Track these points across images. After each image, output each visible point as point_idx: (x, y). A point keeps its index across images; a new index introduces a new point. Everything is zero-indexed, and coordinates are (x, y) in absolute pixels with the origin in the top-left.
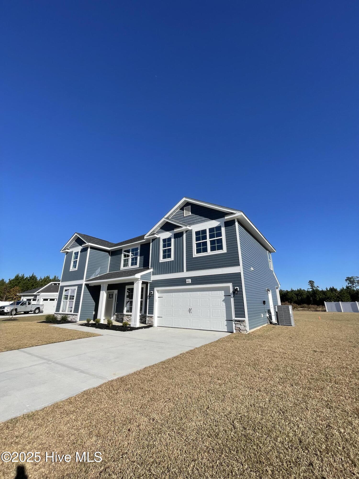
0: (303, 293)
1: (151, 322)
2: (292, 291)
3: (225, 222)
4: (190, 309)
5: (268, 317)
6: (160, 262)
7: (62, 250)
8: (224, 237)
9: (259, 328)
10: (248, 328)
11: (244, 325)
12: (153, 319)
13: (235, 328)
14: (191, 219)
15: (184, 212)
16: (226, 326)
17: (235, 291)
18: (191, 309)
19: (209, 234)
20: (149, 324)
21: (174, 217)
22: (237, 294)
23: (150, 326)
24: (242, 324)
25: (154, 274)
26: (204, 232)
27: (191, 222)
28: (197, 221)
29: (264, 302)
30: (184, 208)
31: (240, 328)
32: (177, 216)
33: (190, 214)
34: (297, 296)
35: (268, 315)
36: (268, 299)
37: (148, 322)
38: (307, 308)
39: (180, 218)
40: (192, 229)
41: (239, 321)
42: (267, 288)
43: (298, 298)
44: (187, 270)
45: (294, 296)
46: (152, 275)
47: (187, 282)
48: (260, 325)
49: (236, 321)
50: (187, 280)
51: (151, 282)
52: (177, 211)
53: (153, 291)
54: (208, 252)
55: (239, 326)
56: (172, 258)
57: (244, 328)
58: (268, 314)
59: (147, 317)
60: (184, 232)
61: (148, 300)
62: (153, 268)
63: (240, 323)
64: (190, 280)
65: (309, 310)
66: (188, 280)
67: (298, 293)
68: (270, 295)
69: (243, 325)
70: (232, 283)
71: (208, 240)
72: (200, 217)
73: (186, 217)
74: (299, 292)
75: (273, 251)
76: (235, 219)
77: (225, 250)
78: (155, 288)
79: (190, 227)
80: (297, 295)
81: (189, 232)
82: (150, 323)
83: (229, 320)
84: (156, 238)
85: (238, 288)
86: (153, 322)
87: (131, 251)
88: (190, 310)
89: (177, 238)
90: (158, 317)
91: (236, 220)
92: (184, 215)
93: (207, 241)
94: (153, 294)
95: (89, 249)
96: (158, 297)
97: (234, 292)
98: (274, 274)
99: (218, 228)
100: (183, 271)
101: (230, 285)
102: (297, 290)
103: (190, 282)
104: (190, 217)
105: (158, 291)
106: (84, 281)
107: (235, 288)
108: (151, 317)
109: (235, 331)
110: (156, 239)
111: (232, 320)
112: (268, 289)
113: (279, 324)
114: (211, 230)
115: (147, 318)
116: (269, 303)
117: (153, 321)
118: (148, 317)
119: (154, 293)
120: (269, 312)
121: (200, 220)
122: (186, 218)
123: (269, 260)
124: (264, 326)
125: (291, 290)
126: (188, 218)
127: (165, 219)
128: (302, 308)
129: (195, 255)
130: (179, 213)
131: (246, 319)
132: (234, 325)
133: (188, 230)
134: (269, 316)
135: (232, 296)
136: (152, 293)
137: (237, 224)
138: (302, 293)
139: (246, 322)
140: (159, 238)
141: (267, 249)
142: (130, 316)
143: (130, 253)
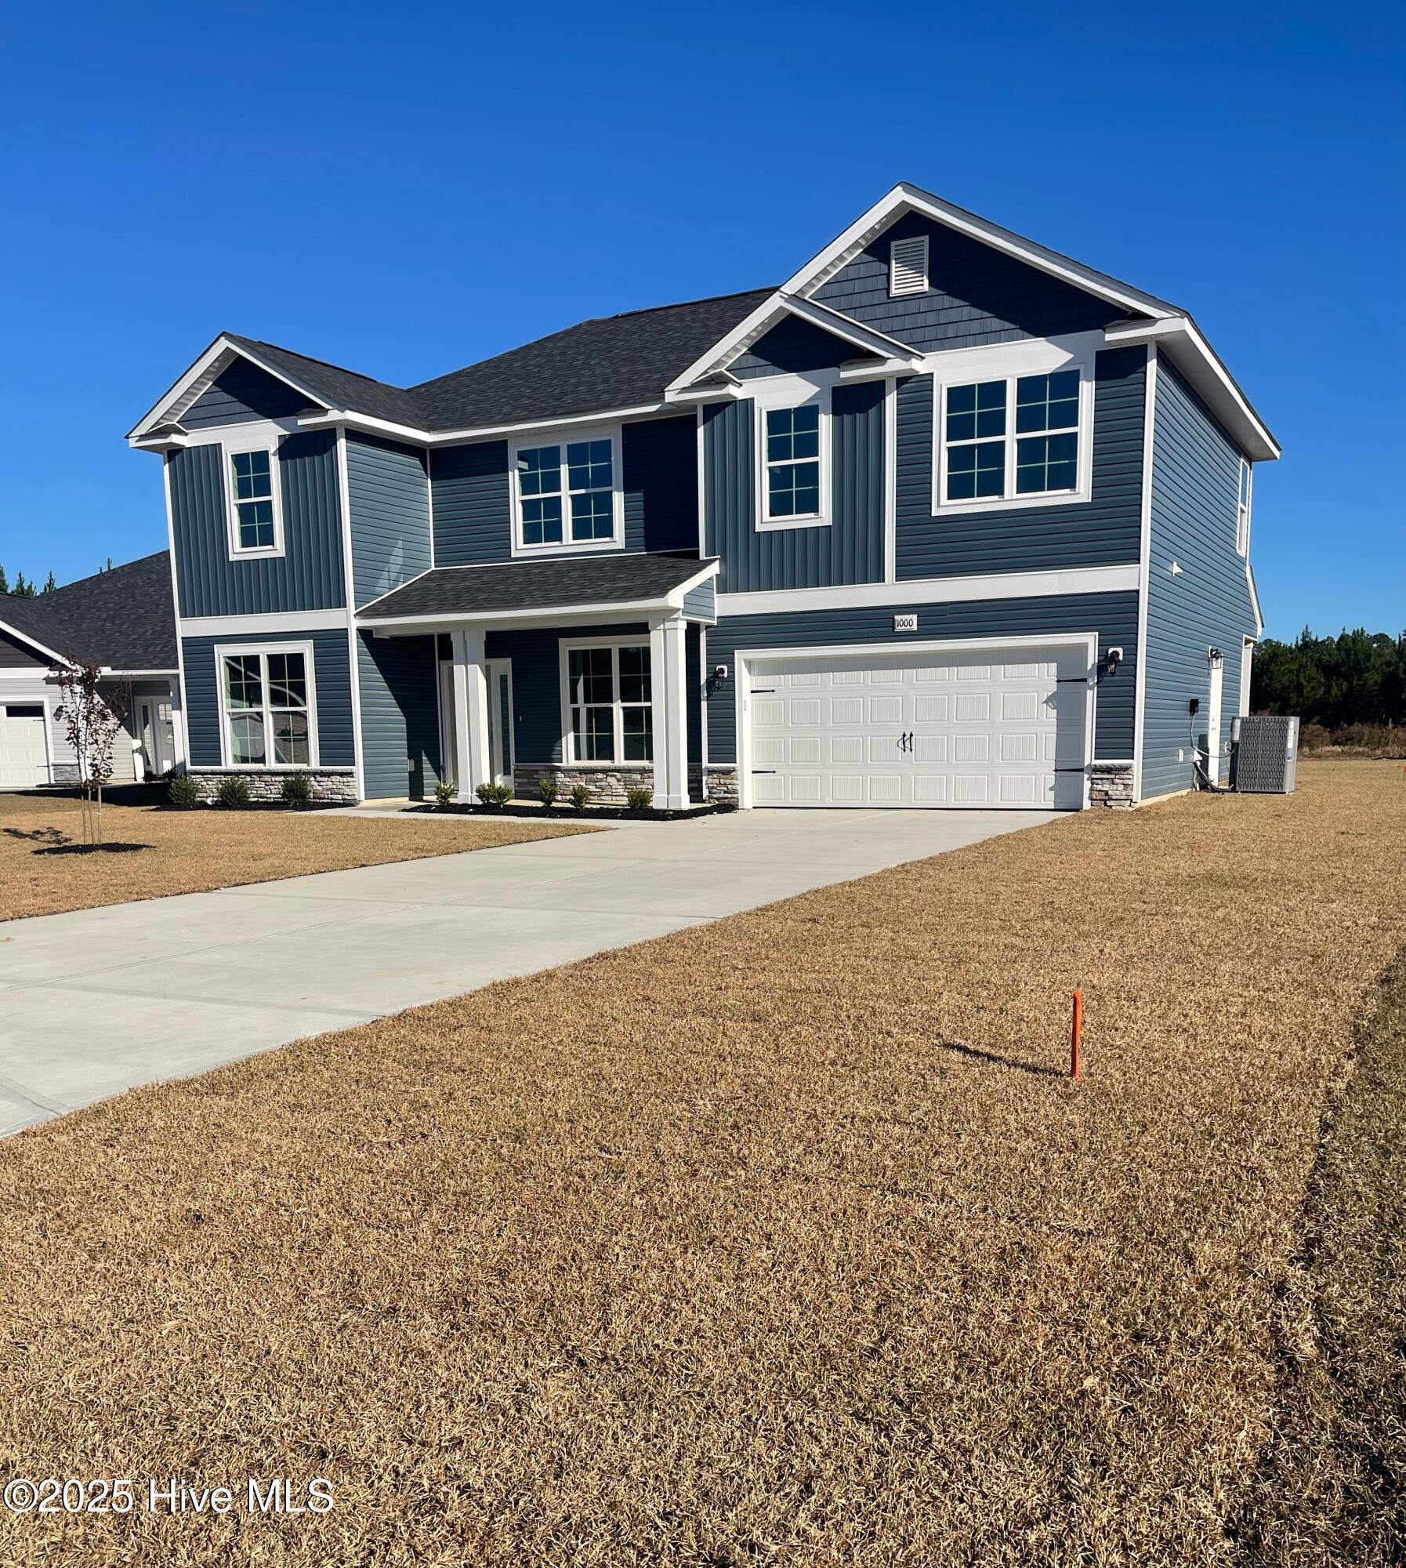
0: (1368, 657)
1: (725, 792)
2: (1307, 645)
3: (1100, 355)
4: (904, 735)
5: (1199, 764)
6: (757, 530)
7: (137, 433)
8: (1085, 429)
9: (1164, 798)
10: (1136, 793)
11: (1126, 782)
12: (735, 782)
13: (1091, 794)
14: (931, 318)
15: (893, 269)
16: (1050, 789)
17: (1106, 662)
18: (911, 735)
19: (1018, 408)
20: (718, 799)
21: (835, 290)
22: (1113, 674)
23: (728, 807)
24: (1117, 781)
25: (725, 585)
26: (995, 391)
27: (929, 333)
28: (963, 328)
29: (1194, 706)
30: (893, 244)
31: (1110, 793)
32: (848, 287)
33: (926, 287)
34: (1328, 677)
35: (1197, 757)
36: (1207, 692)
37: (710, 792)
38: (1367, 744)
39: (866, 299)
40: (932, 374)
41: (1108, 770)
42: (1210, 647)
43: (1328, 692)
44: (901, 576)
45: (1310, 679)
46: (718, 593)
47: (898, 629)
48: (1169, 788)
49: (1096, 769)
50: (897, 617)
51: (715, 622)
52: (850, 259)
53: (731, 663)
54: (1007, 496)
55: (1106, 787)
56: (825, 515)
57: (1124, 793)
58: (1199, 753)
59: (704, 772)
60: (891, 385)
61: (704, 705)
62: (723, 560)
63: (1112, 776)
64: (914, 617)
65: (1378, 752)
66: (904, 617)
67: (1337, 657)
68: (1217, 676)
69: (1121, 781)
70: (1097, 633)
71: (1011, 438)
72: (976, 312)
73: (904, 298)
74: (1348, 651)
75: (1266, 454)
76: (1146, 345)
77: (1083, 491)
78: (736, 651)
79: (923, 358)
80: (1329, 670)
81: (916, 388)
82: (722, 795)
83: (1068, 769)
84: (732, 402)
85: (1120, 650)
86: (735, 792)
87: (564, 454)
88: (906, 740)
89: (848, 413)
90: (754, 772)
91: (1152, 351)
92: (888, 290)
93: (1003, 443)
94: (731, 679)
95: (342, 444)
96: (752, 692)
97: (1101, 669)
98: (1248, 575)
99: (1065, 382)
100: (880, 577)
101: (1090, 640)
102: (1336, 640)
103: (915, 628)
104: (923, 305)
105: (749, 664)
106: (352, 617)
107: (1111, 650)
108: (727, 772)
109: (1087, 804)
110: (728, 404)
111: (1082, 770)
112: (1215, 648)
113: (1234, 790)
114: (1029, 387)
115: (704, 778)
116: (1207, 710)
117: (738, 787)
118: (711, 772)
119: (732, 671)
120: (1203, 743)
121: (975, 327)
122: (900, 308)
123: (1240, 505)
124: (1179, 793)
125: (1300, 637)
126: (913, 306)
127: (786, 301)
128: (1339, 744)
129: (943, 505)
130: (863, 271)
131: (1137, 763)
132: (1087, 785)
133: (913, 377)
134: (1201, 758)
135: (1093, 681)
136: (726, 675)
137: (1152, 366)
138: (1361, 656)
139: (1135, 774)
140: (749, 404)
141: (1240, 450)
142: (600, 776)
143: (564, 470)
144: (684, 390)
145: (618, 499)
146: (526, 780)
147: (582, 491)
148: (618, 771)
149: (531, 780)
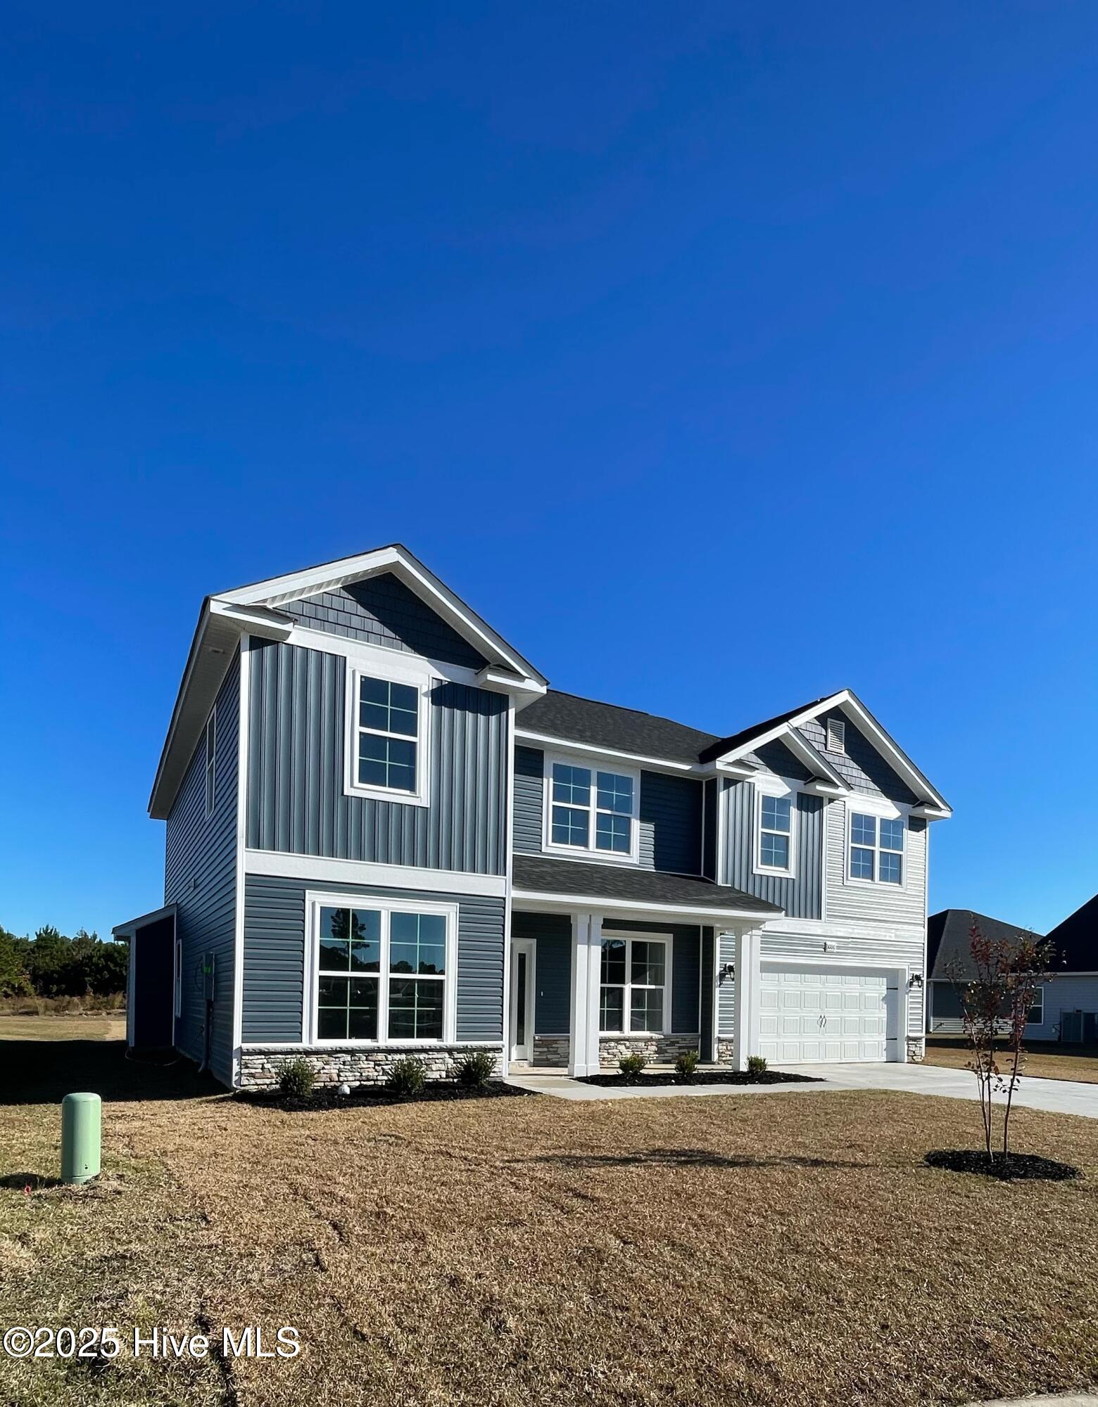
6: (754, 872)
13: (908, 1052)
30: (828, 720)
33: (843, 752)
37: (719, 1056)
50: (827, 943)
59: (716, 1040)
69: (919, 1045)
82: (728, 1058)
84: (741, 781)
87: (594, 778)
89: (805, 810)
104: (844, 761)
108: (731, 1041)
110: (738, 781)
115: (716, 1046)
118: (722, 1040)
140: (751, 786)
142: (613, 1044)
143: (594, 790)
144: (729, 764)
145: (636, 825)
146: (545, 1049)
147: (608, 812)
148: (627, 1040)
149: (551, 1049)
